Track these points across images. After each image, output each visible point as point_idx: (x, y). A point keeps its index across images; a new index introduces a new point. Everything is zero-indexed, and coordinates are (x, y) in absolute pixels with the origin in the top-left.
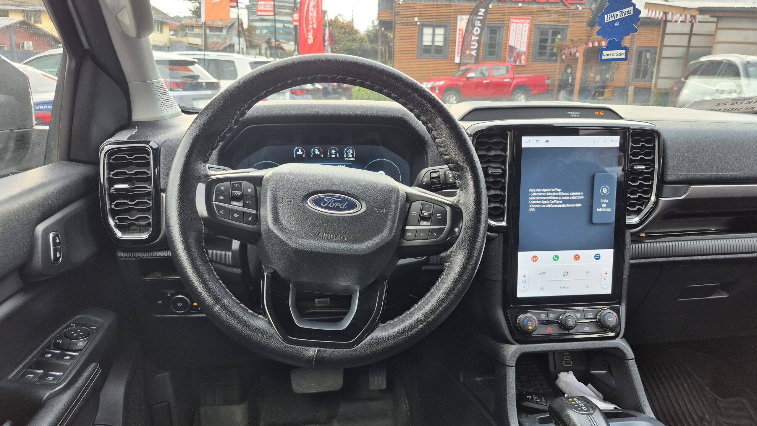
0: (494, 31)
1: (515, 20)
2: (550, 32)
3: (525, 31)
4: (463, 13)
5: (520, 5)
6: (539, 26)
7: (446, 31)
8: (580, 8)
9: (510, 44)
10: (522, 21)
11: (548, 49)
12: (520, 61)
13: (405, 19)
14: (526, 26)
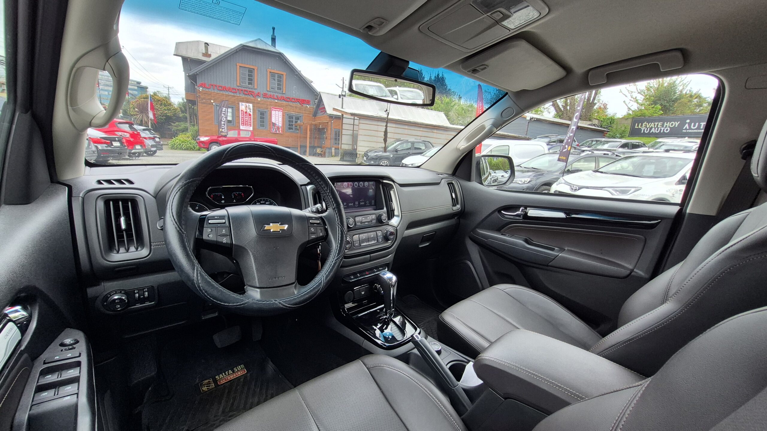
0: (262, 114)
1: (274, 109)
2: (294, 118)
3: (280, 115)
4: (243, 102)
5: (276, 101)
6: (288, 114)
7: (233, 110)
8: (308, 107)
9: (273, 121)
10: (278, 110)
11: (294, 126)
12: (279, 131)
13: (204, 100)
14: (280, 113)
